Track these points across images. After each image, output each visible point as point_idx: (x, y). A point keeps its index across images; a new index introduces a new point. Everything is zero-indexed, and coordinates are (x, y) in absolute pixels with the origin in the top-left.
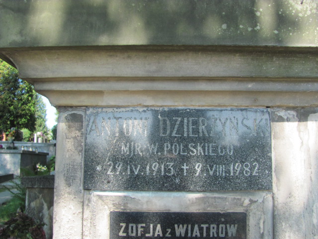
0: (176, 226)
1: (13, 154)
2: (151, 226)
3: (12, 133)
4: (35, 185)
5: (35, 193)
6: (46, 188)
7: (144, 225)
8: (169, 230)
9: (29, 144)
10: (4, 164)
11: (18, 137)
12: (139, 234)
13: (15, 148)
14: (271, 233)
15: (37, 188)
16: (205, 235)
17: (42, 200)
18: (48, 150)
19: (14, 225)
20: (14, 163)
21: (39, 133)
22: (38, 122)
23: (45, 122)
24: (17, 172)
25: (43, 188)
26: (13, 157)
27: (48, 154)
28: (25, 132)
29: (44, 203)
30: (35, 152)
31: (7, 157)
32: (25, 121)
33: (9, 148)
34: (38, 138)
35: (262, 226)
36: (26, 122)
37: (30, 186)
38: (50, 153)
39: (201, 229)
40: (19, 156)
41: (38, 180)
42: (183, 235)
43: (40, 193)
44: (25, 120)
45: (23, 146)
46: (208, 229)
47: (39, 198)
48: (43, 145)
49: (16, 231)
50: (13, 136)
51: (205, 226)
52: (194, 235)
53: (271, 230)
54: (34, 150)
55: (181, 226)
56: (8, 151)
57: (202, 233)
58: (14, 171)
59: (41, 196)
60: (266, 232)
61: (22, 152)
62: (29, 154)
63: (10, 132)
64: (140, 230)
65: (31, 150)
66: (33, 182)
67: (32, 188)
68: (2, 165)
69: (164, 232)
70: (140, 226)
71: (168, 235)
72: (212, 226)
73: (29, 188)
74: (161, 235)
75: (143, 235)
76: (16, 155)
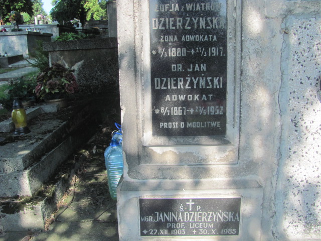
0: (187, 5)
1: (19, 36)
2: (173, 5)
3: (12, 16)
4: (56, 48)
5: (57, 56)
6: (66, 50)
7: (168, 5)
8: (183, 7)
9: (32, 27)
10: (12, 46)
11: (19, 21)
12: (166, 10)
13: (20, 30)
14: (241, 8)
15: (58, 51)
16: (203, 9)
17: (64, 61)
18: (52, 32)
19: (50, 71)
20: (22, 45)
21: (39, 16)
22: (35, 6)
23: (41, 6)
24: (25, 52)
25: (63, 51)
26: (19, 39)
27: (52, 35)
28: (25, 15)
29: (65, 63)
30: (40, 33)
31: (14, 39)
32: (21, 6)
33: (14, 30)
34: (38, 21)
35: (235, 3)
36: (23, 6)
37: (51, 50)
38: (54, 34)
39: (201, 6)
40: (26, 37)
41: (58, 44)
42: (191, 10)
43: (61, 55)
44: (21, 4)
45: (26, 29)
46: (205, 6)
47: (60, 60)
48: (46, 27)
49: (53, 76)
50: (14, 20)
51: (203, 4)
52: (197, 10)
53: (240, 6)
54: (38, 31)
55: (189, 4)
56: (14, 33)
57: (201, 9)
58: (22, 52)
59: (62, 57)
60: (237, 7)
61: (27, 33)
62: (34, 35)
63: (10, 16)
64: (166, 8)
65: (35, 31)
66: (54, 46)
67: (54, 51)
68: (10, 47)
69: (180, 8)
70: (166, 5)
71: (182, 10)
72: (207, 4)
73: (51, 51)
74: (178, 10)
75: (168, 10)
76: (22, 36)
